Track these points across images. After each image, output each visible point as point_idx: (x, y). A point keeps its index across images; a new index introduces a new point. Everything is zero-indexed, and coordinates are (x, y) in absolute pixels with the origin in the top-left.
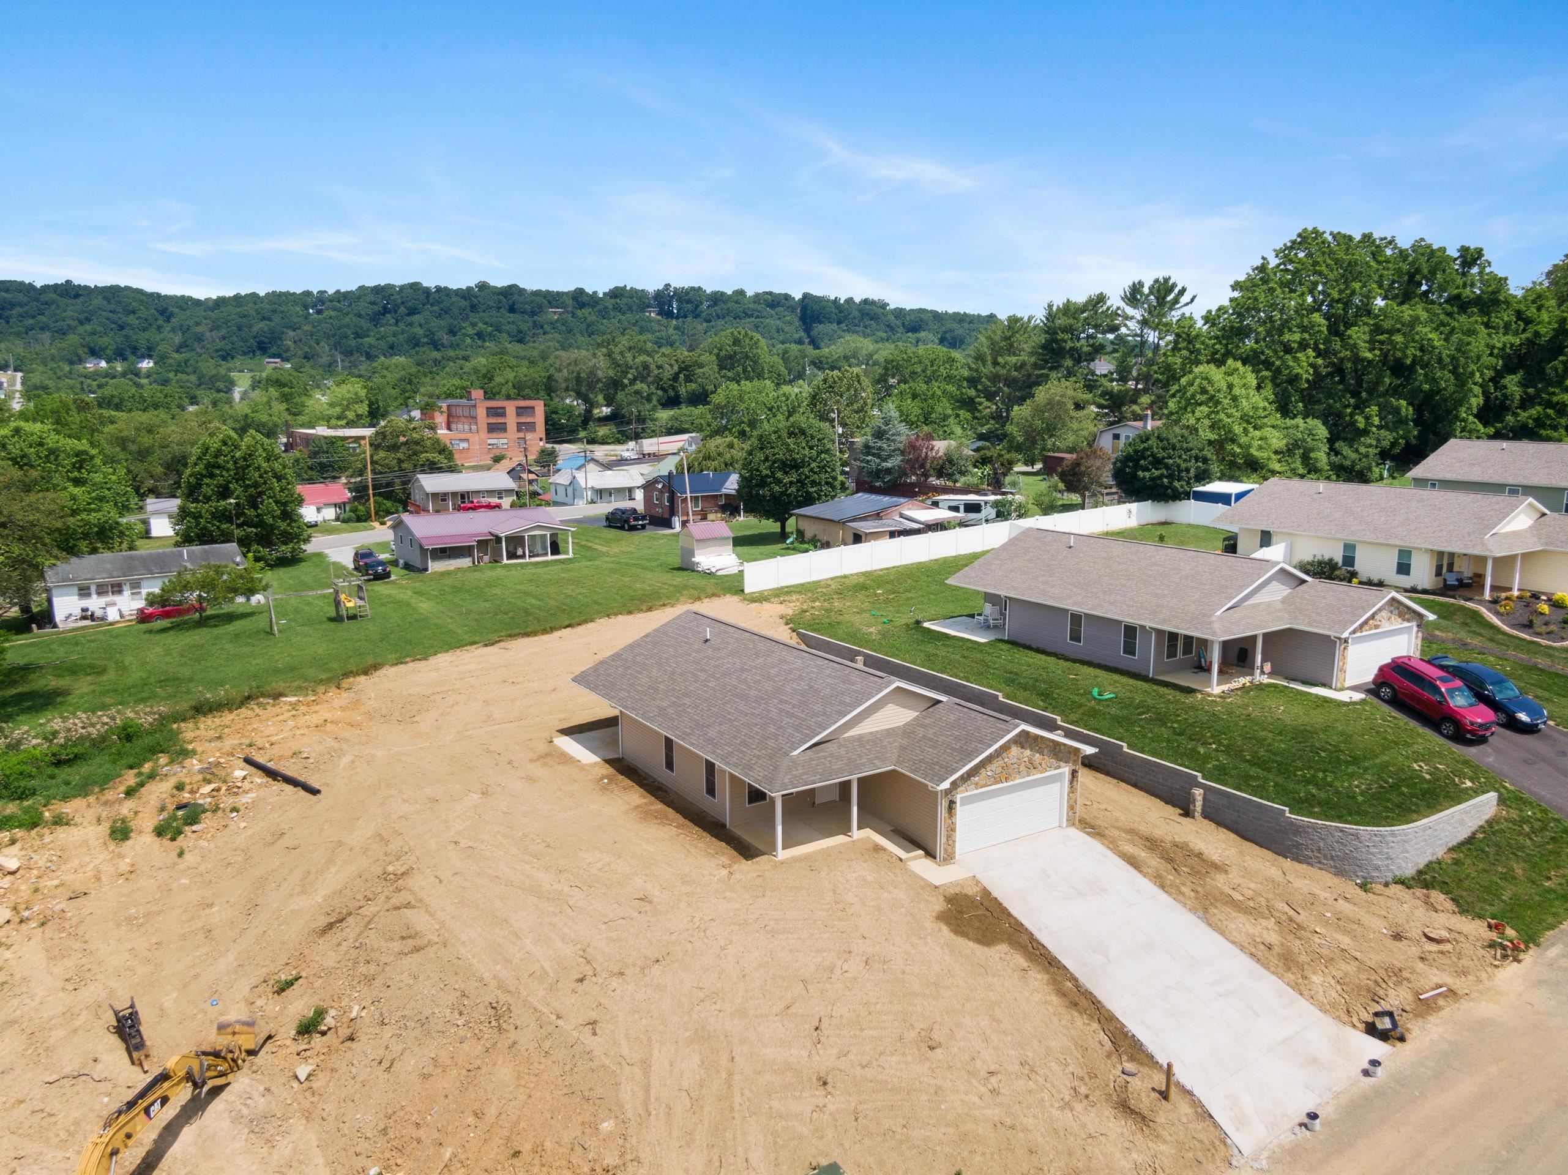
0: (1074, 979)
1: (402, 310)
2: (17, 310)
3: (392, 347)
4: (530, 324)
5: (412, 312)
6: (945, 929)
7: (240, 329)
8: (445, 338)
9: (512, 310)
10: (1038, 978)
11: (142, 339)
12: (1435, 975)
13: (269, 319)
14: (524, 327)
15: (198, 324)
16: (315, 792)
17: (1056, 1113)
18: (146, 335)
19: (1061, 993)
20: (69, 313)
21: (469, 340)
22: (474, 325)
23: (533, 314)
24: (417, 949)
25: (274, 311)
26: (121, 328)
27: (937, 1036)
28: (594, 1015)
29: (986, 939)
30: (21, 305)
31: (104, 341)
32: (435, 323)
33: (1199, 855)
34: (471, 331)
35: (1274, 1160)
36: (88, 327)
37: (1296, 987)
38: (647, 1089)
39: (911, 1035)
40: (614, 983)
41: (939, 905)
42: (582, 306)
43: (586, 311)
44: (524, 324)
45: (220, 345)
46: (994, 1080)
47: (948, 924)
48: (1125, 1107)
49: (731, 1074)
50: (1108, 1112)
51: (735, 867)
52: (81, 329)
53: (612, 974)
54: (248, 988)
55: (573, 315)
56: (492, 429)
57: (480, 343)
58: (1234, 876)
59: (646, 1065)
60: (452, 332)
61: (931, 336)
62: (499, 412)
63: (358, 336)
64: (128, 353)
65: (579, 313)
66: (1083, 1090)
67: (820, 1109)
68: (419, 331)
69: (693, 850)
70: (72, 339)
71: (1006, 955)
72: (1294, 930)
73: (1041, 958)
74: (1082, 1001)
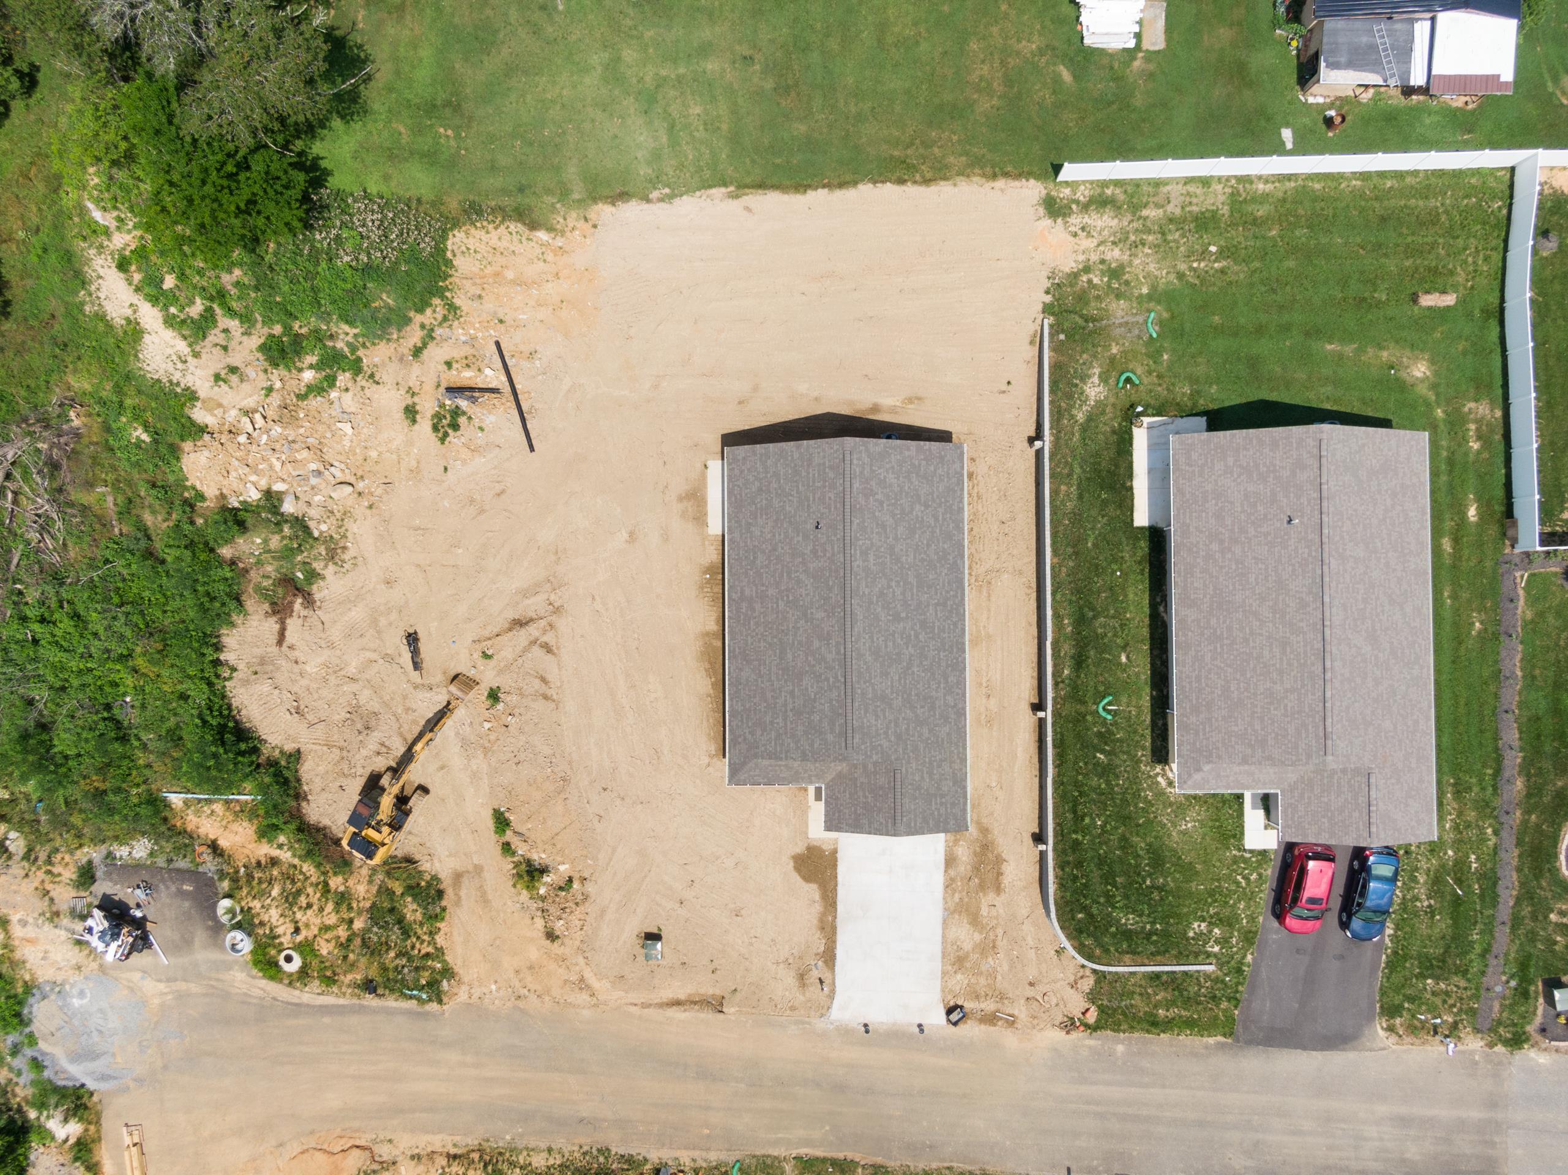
0: (835, 917)
6: (792, 864)
10: (818, 908)
12: (1020, 1010)
16: (532, 448)
17: (769, 964)
19: (821, 921)
24: (546, 697)
27: (743, 912)
28: (602, 814)
29: (807, 879)
33: (1000, 874)
35: (838, 1029)
37: (944, 973)
38: (611, 860)
39: (732, 906)
40: (618, 802)
41: (800, 848)
46: (754, 940)
47: (795, 862)
48: (802, 977)
49: (646, 876)
50: (793, 973)
51: (715, 760)
53: (619, 796)
54: (471, 639)
58: (999, 901)
59: (614, 850)
66: (791, 961)
67: (673, 909)
69: (705, 722)
71: (812, 891)
72: (988, 948)
73: (830, 900)
74: (828, 928)
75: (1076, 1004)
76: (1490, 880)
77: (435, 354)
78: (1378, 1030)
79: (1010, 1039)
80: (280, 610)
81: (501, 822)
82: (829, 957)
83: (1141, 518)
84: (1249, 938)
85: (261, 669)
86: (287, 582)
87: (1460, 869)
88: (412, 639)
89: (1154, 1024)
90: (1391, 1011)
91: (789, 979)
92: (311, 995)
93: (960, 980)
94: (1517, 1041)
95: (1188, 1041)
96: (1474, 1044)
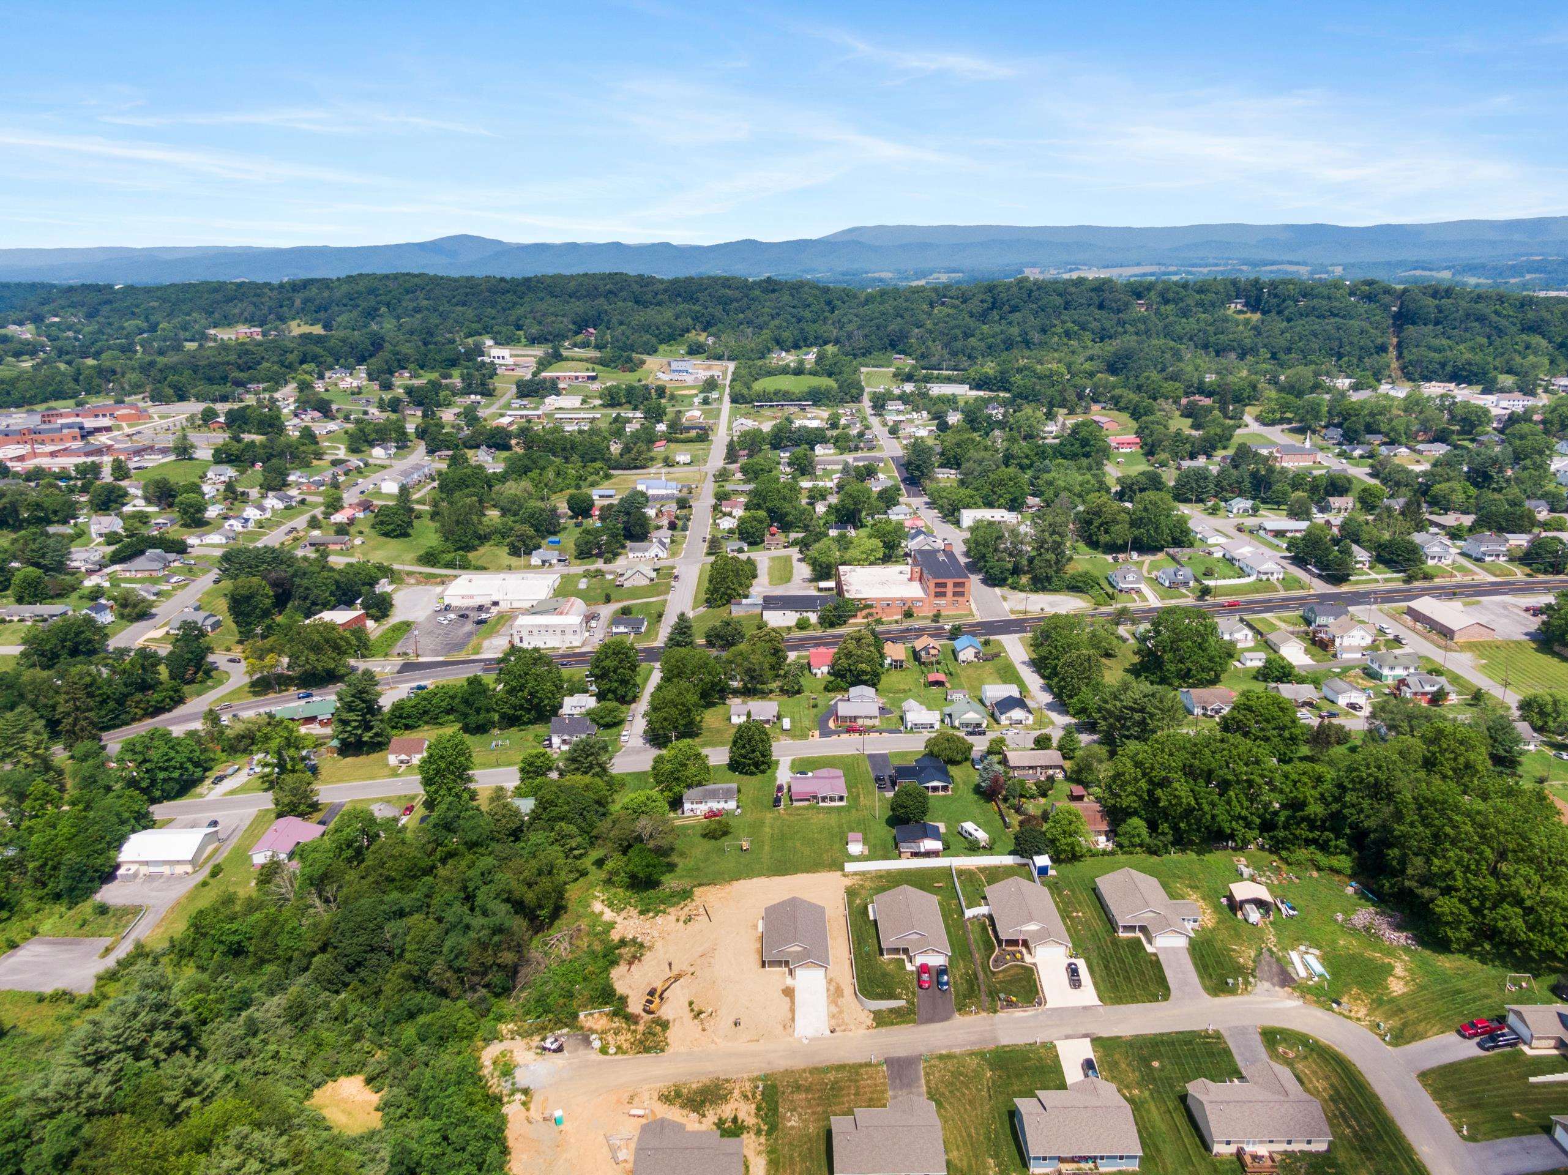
0: (795, 1007)
1: (1006, 308)
2: (735, 304)
3: (990, 348)
4: (1114, 322)
5: (1014, 309)
7: (878, 328)
8: (1036, 337)
9: (1101, 307)
10: (789, 1004)
11: (811, 329)
12: (853, 1027)
13: (902, 317)
14: (1107, 324)
15: (850, 321)
16: (711, 920)
17: (774, 1024)
18: (815, 326)
19: (790, 1008)
20: (766, 310)
21: (1056, 339)
22: (1064, 322)
23: (1119, 311)
25: (907, 309)
26: (799, 321)
27: (766, 1008)
29: (786, 996)
30: (737, 301)
31: (786, 335)
32: (1032, 321)
33: (843, 993)
34: (1059, 330)
36: (777, 322)
37: (829, 1020)
39: (763, 1006)
42: (1167, 302)
43: (1170, 307)
44: (1108, 320)
45: (863, 343)
46: (770, 1016)
50: (781, 1026)
52: (773, 323)
55: (1157, 312)
56: (938, 595)
57: (1065, 340)
58: (843, 1000)
60: (1044, 331)
61: (1544, 343)
62: (944, 585)
63: (966, 336)
64: (801, 344)
65: (1163, 308)
66: (781, 1022)
68: (1015, 331)
70: (767, 333)
71: (788, 999)
72: (841, 1012)
73: (793, 1002)
74: (792, 1010)
75: (869, 1022)
76: (975, 974)
77: (686, 909)
78: (957, 1015)
79: (850, 1034)
80: (630, 963)
81: (691, 1004)
82: (793, 1019)
83: (872, 918)
84: (913, 993)
85: (621, 977)
86: (634, 957)
87: (967, 974)
88: (670, 965)
89: (892, 1024)
90: (959, 1010)
91: (781, 1028)
92: (619, 1057)
93: (833, 1022)
94: (995, 1012)
95: (903, 1026)
96: (984, 1014)
